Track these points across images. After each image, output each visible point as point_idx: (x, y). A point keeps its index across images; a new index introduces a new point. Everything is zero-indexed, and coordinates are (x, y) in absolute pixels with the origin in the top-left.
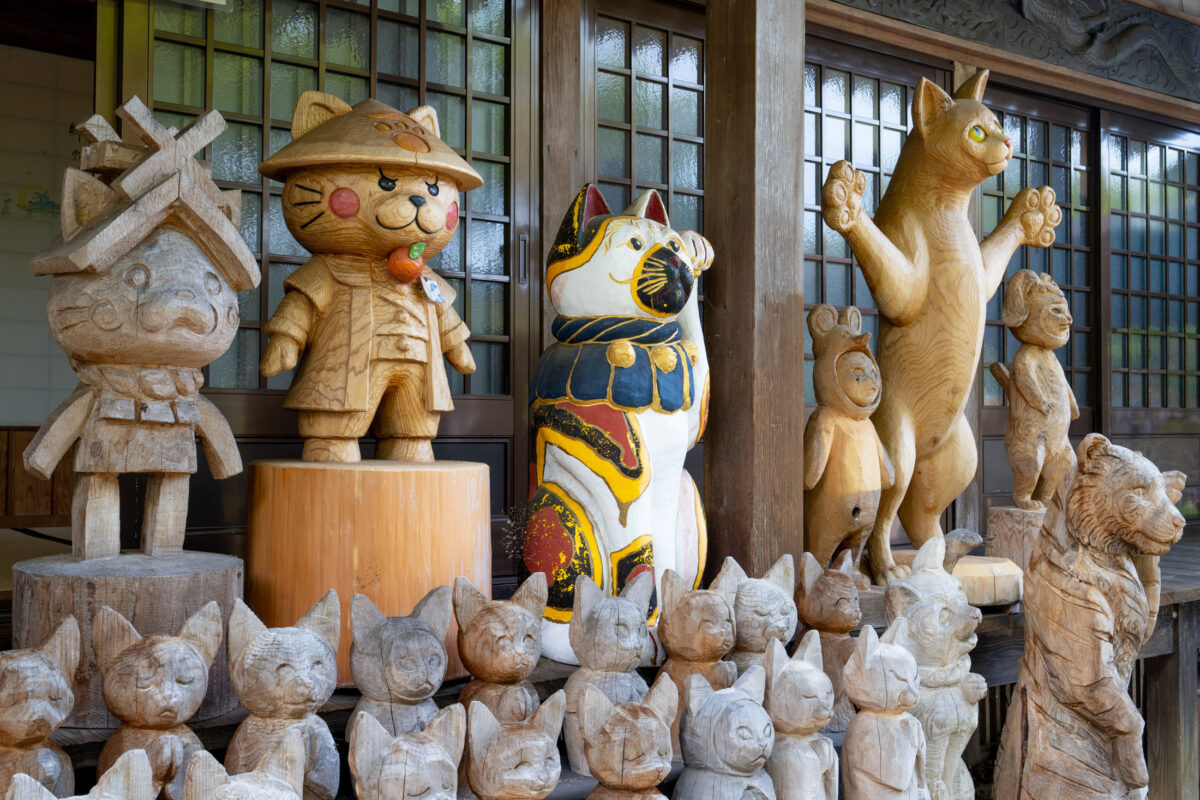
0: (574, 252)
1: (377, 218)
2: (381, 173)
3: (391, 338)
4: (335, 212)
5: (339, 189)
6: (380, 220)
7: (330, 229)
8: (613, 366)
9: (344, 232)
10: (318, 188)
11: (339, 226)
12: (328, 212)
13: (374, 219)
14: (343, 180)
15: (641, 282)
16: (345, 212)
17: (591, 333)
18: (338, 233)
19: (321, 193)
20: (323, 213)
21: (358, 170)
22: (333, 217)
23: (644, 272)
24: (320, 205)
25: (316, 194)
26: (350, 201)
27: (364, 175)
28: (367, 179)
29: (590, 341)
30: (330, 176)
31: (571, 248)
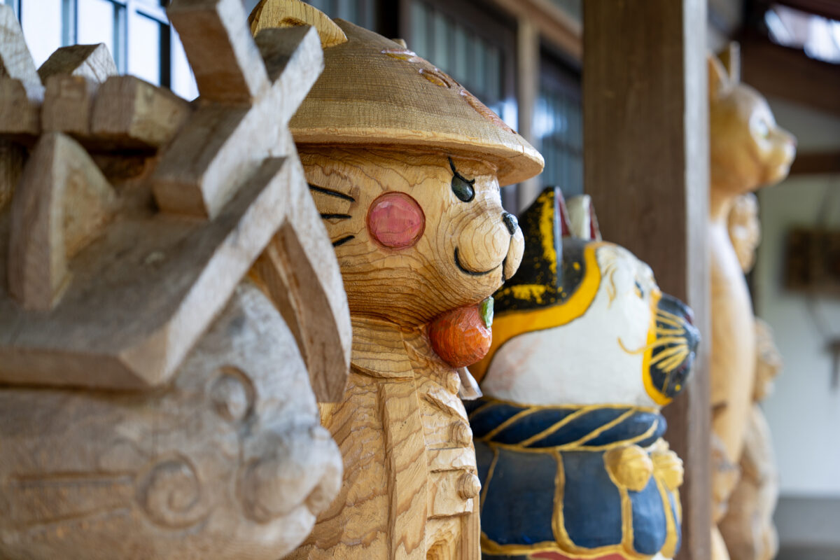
0: (550, 299)
1: (456, 252)
2: (453, 168)
3: (451, 475)
4: (375, 237)
5: (388, 194)
6: (462, 258)
7: (360, 268)
8: (623, 488)
9: (383, 275)
10: (345, 189)
11: (379, 264)
12: (363, 236)
13: (451, 254)
14: (395, 178)
15: (657, 351)
16: (396, 238)
17: (574, 432)
18: (372, 275)
19: (351, 198)
20: (351, 237)
21: (419, 160)
22: (371, 246)
23: (659, 336)
24: (347, 222)
25: (338, 200)
26: (408, 217)
27: (430, 169)
28: (435, 177)
29: (573, 446)
30: (368, 168)
31: (546, 292)
